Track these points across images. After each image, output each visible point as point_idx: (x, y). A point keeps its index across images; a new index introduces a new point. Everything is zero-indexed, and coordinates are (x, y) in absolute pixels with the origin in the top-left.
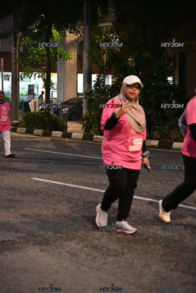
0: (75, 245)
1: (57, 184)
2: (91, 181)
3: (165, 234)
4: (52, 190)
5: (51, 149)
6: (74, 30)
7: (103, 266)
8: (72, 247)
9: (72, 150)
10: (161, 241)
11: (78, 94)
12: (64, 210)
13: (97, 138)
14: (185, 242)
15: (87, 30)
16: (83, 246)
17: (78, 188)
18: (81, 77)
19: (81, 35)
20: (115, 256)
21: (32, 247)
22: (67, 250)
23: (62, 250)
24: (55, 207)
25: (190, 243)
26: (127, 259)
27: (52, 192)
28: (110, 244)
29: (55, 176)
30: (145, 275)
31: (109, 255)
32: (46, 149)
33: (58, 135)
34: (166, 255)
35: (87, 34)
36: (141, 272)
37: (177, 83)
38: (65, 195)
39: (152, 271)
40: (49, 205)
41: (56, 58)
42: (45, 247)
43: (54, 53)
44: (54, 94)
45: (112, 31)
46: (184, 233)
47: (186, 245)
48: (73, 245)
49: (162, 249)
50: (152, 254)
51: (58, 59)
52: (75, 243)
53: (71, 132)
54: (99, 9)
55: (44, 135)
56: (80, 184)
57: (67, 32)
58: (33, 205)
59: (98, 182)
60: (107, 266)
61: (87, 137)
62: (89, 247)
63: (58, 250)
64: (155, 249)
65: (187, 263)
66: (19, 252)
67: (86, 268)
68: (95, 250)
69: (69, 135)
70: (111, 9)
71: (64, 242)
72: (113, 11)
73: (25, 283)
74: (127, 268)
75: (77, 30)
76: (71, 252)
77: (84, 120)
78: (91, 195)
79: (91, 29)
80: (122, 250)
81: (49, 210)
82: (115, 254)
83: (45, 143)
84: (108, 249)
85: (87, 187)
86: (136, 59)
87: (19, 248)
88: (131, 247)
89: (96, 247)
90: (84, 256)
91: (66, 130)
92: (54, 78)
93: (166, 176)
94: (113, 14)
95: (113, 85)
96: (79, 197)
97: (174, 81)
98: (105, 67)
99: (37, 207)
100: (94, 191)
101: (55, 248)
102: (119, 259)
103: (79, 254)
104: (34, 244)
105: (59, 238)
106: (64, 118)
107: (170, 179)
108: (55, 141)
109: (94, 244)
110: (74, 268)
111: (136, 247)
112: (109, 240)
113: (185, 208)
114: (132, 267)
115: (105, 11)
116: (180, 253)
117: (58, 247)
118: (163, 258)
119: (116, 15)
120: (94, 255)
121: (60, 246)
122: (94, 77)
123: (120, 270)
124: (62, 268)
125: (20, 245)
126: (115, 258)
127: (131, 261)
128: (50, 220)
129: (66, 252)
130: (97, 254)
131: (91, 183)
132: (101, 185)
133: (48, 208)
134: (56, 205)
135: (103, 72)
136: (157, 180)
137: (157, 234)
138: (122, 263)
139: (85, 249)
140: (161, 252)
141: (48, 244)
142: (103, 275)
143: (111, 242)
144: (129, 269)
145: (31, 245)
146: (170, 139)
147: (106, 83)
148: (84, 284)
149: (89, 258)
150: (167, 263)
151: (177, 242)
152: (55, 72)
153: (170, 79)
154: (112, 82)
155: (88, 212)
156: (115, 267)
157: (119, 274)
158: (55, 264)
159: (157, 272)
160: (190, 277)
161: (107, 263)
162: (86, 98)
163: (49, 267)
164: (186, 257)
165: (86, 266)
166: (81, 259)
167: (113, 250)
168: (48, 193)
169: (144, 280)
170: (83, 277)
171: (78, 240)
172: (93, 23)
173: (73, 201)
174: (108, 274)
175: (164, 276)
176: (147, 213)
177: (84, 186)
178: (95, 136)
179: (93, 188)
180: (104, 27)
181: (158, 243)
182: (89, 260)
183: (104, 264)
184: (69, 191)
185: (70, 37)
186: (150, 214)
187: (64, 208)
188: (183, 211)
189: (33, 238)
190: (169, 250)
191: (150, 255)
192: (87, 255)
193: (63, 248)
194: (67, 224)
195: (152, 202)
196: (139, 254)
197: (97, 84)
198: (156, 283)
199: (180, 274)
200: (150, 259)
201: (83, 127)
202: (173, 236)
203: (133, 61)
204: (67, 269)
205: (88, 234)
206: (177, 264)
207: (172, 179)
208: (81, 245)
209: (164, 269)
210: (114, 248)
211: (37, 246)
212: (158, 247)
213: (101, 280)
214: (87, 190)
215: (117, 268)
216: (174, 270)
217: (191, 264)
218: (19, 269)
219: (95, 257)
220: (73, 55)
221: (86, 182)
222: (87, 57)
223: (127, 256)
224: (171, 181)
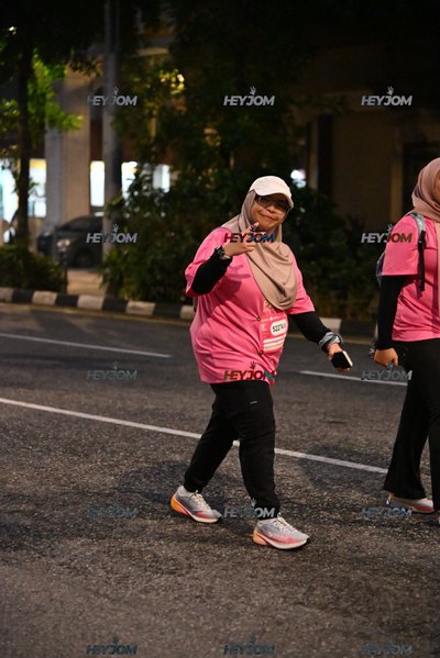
0: (82, 549)
1: (44, 411)
2: (119, 405)
4: (31, 425)
5: (31, 333)
6: (83, 63)
7: (143, 596)
9: (78, 335)
11: (94, 209)
12: (57, 470)
13: (134, 308)
14: (328, 539)
15: (111, 64)
16: (98, 552)
17: (89, 420)
18: (98, 170)
19: (98, 75)
20: (172, 573)
22: (63, 560)
23: (53, 561)
24: (37, 463)
25: (340, 543)
26: (196, 578)
27: (30, 428)
28: (160, 545)
29: (38, 393)
30: (238, 615)
31: (158, 571)
32: (19, 331)
33: (47, 301)
34: (284, 569)
35: (111, 74)
36: (228, 607)
37: (314, 185)
38: (61, 435)
39: (253, 606)
40: (23, 459)
41: (42, 125)
42: (13, 554)
43: (37, 113)
44: (39, 208)
45: (168, 68)
48: (77, 549)
50: (254, 568)
51: (47, 127)
52: (83, 545)
53: (76, 293)
54: (139, 15)
55: (16, 299)
56: (95, 409)
57: (67, 66)
59: (136, 406)
60: (152, 595)
61: (114, 304)
63: (44, 559)
64: (260, 557)
65: (331, 587)
67: (105, 600)
68: (125, 559)
69: (71, 301)
70: (164, 17)
71: (56, 543)
72: (170, 20)
74: (198, 601)
75: (89, 64)
76: (73, 564)
77: (106, 266)
78: (120, 435)
79: (120, 61)
80: (187, 558)
82: (172, 568)
83: (18, 317)
84: (155, 556)
85: (111, 416)
86: (221, 131)
89: (128, 553)
90: (102, 573)
91: (65, 289)
92: (38, 171)
93: (287, 393)
94: (172, 29)
95: (171, 188)
96: (91, 439)
97: (307, 179)
98: (152, 146)
100: (126, 427)
102: (180, 579)
103: (90, 568)
105: (45, 533)
106: (61, 263)
107: (296, 399)
108: (40, 314)
110: (79, 600)
111: (218, 552)
113: (328, 464)
114: (210, 596)
115: (153, 22)
116: (316, 566)
117: (42, 554)
118: (277, 577)
119: (177, 30)
120: (125, 571)
121: (48, 552)
122: (129, 170)
123: (181, 605)
124: (52, 600)
126: (171, 578)
127: (207, 584)
128: (26, 493)
129: (62, 565)
130: (131, 569)
131: (119, 409)
132: (143, 412)
133: (21, 466)
134: (40, 458)
135: (148, 158)
138: (187, 589)
140: (274, 564)
141: (19, 547)
142: (144, 617)
143: (162, 542)
144: (203, 601)
147: (156, 185)
149: (113, 578)
150: (287, 589)
152: (40, 155)
153: (297, 175)
154: (171, 181)
155: (111, 475)
156: (171, 597)
157: (179, 613)
159: (264, 608)
160: (338, 619)
161: (152, 588)
162: (109, 217)
165: (106, 596)
166: (94, 581)
167: (168, 559)
168: (21, 431)
169: (236, 626)
171: (89, 537)
172: (126, 47)
173: (80, 449)
175: (280, 616)
177: (104, 416)
178: (131, 304)
179: (124, 419)
180: (150, 57)
182: (113, 582)
183: (146, 591)
184: (70, 427)
185: (74, 79)
187: (57, 465)
188: (325, 470)
191: (249, 571)
193: (54, 557)
194: (64, 501)
196: (226, 569)
197: (136, 186)
198: (263, 632)
199: (316, 611)
200: (249, 579)
201: (105, 281)
203: (216, 136)
204: (62, 602)
206: (311, 589)
207: (301, 400)
208: (95, 549)
210: (171, 554)
213: (139, 627)
214: (111, 423)
216: (301, 603)
217: (340, 590)
219: (126, 577)
220: (81, 120)
221: (108, 407)
222: (112, 124)
223: (199, 572)
224: (300, 403)
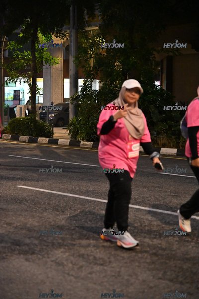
0: (61, 254)
1: (43, 192)
2: (77, 188)
3: (153, 242)
4: (38, 198)
5: (37, 156)
6: (60, 34)
7: (89, 275)
8: (58, 256)
9: (58, 157)
10: (148, 249)
11: (65, 100)
12: (49, 218)
13: (83, 144)
14: (173, 249)
15: (73, 34)
16: (69, 255)
17: (64, 195)
18: (67, 82)
19: (67, 39)
20: (102, 264)
21: (17, 256)
22: (53, 259)
23: (48, 260)
24: (41, 215)
25: (178, 251)
26: (113, 267)
28: (97, 252)
29: (40, 183)
30: (132, 284)
31: (96, 264)
32: (32, 156)
33: (44, 142)
34: (153, 263)
35: (73, 38)
36: (128, 280)
37: (164, 88)
38: (51, 202)
39: (139, 280)
40: (35, 213)
41: (42, 62)
42: (30, 256)
43: (40, 57)
44: (40, 100)
45: (98, 36)
46: (172, 240)
47: (173, 252)
48: (59, 254)
49: (149, 257)
50: (139, 262)
51: (44, 64)
52: (61, 252)
53: (58, 138)
54: (85, 12)
55: (31, 141)
56: (66, 191)
57: (53, 36)
58: (18, 213)
59: (85, 189)
60: (93, 275)
61: (74, 143)
62: (75, 256)
63: (44, 259)
64: (142, 258)
65: (175, 271)
66: (4, 262)
67: (72, 277)
68: (81, 259)
69: (55, 142)
70: (97, 13)
71: (50, 251)
72: (99, 14)
73: (9, 294)
74: (114, 277)
75: (63, 34)
76: (57, 261)
77: (71, 126)
78: (78, 202)
79: (77, 34)
80: (109, 258)
81: (34, 218)
82: (102, 262)
83: (31, 149)
84: (94, 257)
85: (73, 194)
86: (122, 64)
87: (4, 258)
88: (118, 255)
89: (82, 256)
90: (70, 265)
91: (53, 136)
92: (40, 83)
93: (153, 183)
94: (100, 18)
95: (100, 90)
96: (65, 204)
97: (161, 85)
98: (91, 71)
99: (22, 216)
100: (80, 198)
101: (41, 257)
102: (106, 268)
103: (65, 263)
104: (20, 253)
105: (44, 247)
106: (51, 125)
107: (157, 185)
108: (40, 147)
109: (81, 252)
110: (60, 277)
111: (123, 255)
112: (95, 248)
113: (173, 215)
114: (119, 275)
115: (92, 15)
116: (167, 261)
117: (43, 256)
118: (150, 266)
119: (102, 18)
120: (81, 264)
121: (46, 255)
122: (81, 82)
123: (106, 279)
124: (48, 277)
125: (4, 255)
126: (102, 267)
127: (118, 270)
128: (36, 229)
129: (52, 261)
130: (84, 263)
131: (77, 190)
132: (88, 192)
133: (33, 216)
134: (42, 213)
135: (90, 76)
136: (145, 187)
137: (144, 242)
138: (109, 272)
139: (72, 258)
140: (148, 260)
141: (33, 253)
142: (90, 285)
143: (97, 250)
144: (116, 278)
145: (17, 254)
146: (158, 144)
147: (93, 88)
148: (70, 294)
149: (75, 267)
150: (154, 272)
151: (164, 249)
152: (41, 77)
153: (157, 83)
154: (99, 86)
155: (74, 220)
156: (102, 276)
157: (105, 283)
158: (41, 274)
159: (144, 281)
160: (178, 285)
161: (93, 272)
162: (72, 104)
163: (35, 277)
164: (174, 265)
165: (72, 275)
166: (67, 269)
167: (100, 258)
168: (33, 201)
169: (131, 289)
170: (69, 287)
171: (64, 248)
172: (80, 26)
173: (60, 209)
174: (95, 283)
175: (151, 284)
176: (135, 221)
177: (70, 193)
178: (82, 143)
179: (80, 195)
180: (90, 31)
181: (146, 252)
182: (76, 269)
183: (90, 273)
184: (55, 198)
185: (57, 41)
186: (137, 221)
187: (50, 216)
188: (171, 218)
189: (18, 247)
190: (157, 258)
191: (137, 264)
192: (73, 264)
193: (48, 257)
195: (140, 209)
196: (126, 263)
197: (84, 89)
198: (144, 292)
199: (167, 282)
200: (137, 267)
201: (70, 133)
202: (160, 244)
203: (120, 66)
204: (53, 278)
205: (74, 243)
206: (165, 272)
207: (159, 186)
208: (67, 254)
209: (152, 277)
210: (101, 256)
211: (22, 256)
212: (146, 255)
213: (87, 289)
214: (73, 197)
215: (105, 276)
216: (161, 278)
217: (179, 272)
218: (4, 279)
219: (81, 266)
220: (59, 60)
221: (72, 190)
222: (74, 61)
223: (114, 264)
224: (159, 187)
